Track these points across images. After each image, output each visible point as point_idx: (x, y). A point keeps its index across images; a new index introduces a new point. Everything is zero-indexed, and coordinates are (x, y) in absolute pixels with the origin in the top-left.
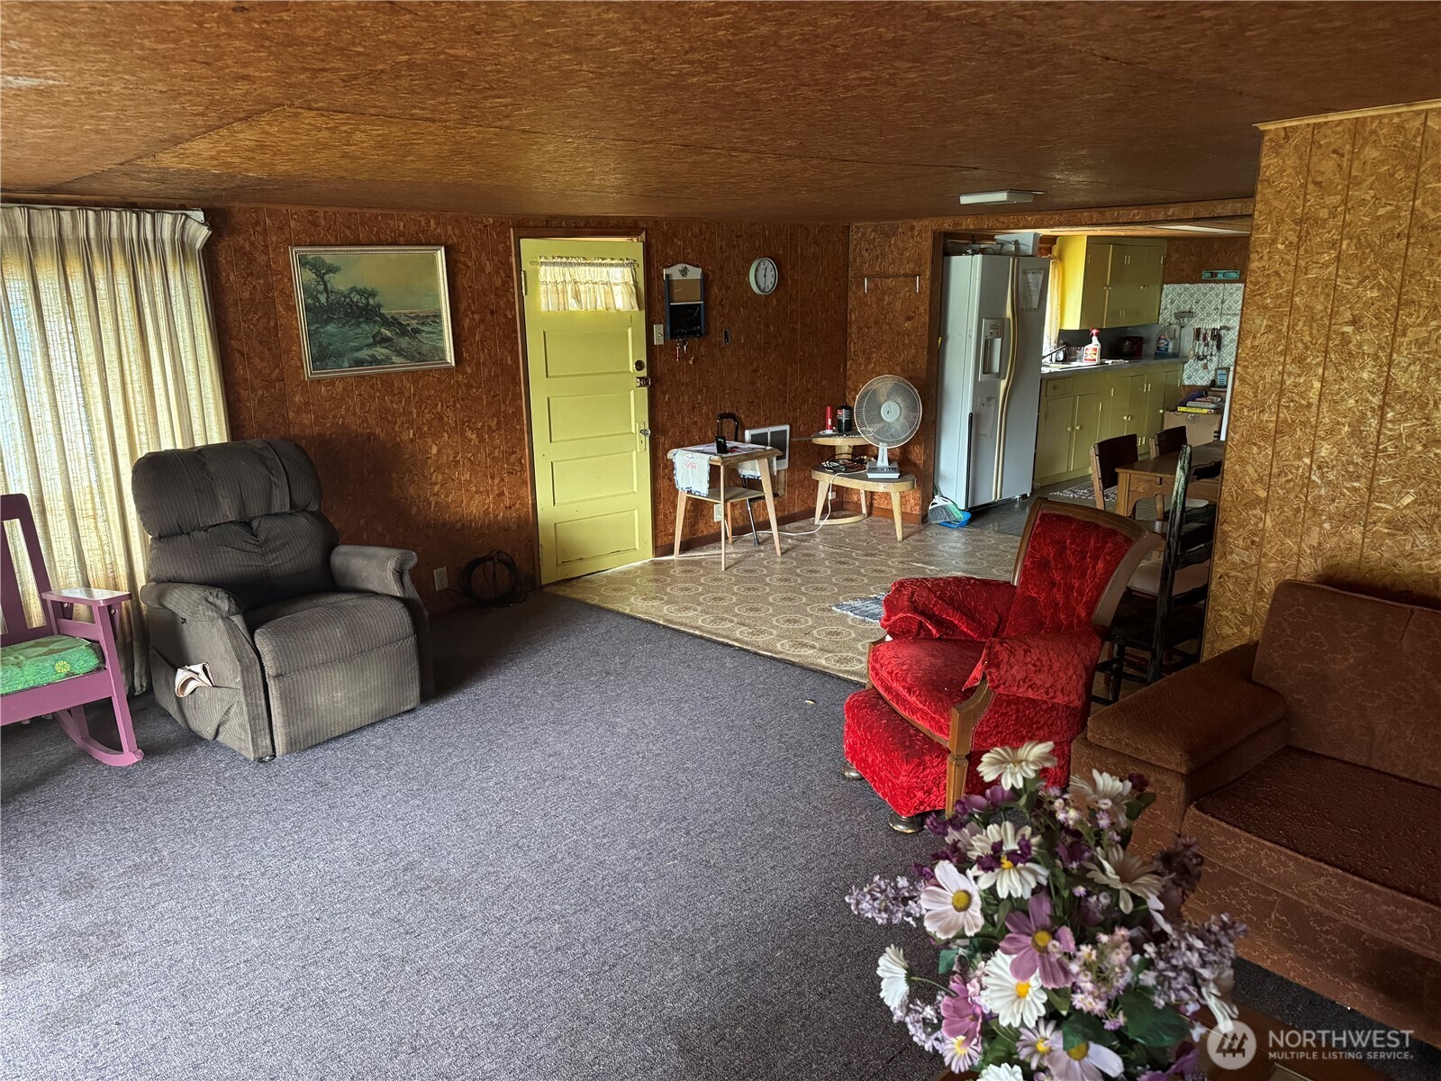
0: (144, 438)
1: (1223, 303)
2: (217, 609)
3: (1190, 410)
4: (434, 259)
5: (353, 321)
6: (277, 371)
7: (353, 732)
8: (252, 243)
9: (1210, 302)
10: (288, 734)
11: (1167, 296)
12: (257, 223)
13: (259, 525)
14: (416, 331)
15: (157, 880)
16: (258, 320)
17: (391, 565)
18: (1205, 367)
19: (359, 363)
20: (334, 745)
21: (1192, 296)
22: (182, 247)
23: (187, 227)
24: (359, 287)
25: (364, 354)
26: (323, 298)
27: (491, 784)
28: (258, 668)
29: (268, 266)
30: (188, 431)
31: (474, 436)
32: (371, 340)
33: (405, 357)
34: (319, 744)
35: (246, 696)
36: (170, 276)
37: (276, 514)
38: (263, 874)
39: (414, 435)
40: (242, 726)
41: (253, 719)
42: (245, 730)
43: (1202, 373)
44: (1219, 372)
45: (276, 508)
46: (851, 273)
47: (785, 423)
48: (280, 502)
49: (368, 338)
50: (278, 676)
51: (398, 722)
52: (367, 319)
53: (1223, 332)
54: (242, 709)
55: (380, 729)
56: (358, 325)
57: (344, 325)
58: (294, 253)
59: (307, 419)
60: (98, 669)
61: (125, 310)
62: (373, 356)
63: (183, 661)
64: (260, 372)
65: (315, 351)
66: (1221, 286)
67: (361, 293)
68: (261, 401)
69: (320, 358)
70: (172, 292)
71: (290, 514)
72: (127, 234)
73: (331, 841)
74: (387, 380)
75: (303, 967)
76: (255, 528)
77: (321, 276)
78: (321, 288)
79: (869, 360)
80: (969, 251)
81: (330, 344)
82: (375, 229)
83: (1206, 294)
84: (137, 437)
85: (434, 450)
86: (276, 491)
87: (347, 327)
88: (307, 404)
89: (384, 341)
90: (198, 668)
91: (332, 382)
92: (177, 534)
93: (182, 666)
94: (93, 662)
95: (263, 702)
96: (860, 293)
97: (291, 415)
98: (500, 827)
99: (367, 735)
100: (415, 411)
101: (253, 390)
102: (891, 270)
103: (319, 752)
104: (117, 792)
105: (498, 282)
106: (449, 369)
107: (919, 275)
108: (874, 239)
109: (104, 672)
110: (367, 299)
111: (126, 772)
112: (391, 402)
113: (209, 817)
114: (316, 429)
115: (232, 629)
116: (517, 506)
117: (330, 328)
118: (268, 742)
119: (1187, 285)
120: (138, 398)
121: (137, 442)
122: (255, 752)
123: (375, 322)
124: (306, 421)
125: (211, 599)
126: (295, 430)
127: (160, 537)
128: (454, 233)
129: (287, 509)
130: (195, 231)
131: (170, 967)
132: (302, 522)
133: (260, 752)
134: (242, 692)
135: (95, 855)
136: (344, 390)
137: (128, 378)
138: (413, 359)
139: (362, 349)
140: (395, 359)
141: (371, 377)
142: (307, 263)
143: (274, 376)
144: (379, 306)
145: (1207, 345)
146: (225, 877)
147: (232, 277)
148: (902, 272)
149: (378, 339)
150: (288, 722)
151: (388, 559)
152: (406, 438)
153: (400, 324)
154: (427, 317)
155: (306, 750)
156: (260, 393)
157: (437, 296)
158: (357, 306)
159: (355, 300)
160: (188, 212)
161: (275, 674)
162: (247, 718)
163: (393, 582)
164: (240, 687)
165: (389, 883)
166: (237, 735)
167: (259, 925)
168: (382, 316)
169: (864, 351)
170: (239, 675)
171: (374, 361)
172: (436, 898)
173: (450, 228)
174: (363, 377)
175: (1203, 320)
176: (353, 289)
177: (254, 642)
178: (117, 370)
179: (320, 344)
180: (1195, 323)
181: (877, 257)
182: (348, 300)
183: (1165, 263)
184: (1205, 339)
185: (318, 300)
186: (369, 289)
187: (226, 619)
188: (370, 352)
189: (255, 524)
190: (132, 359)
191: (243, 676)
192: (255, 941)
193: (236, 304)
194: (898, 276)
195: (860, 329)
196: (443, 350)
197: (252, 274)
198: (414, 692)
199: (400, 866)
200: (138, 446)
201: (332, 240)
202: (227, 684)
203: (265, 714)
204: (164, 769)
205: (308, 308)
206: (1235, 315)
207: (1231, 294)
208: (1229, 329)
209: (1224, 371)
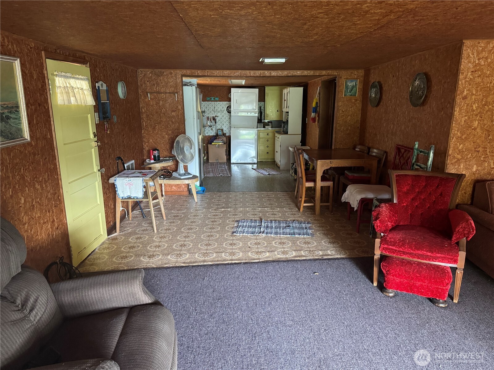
1: (214, 108)
3: (216, 144)
4: (13, 67)
9: (210, 108)
18: (212, 129)
21: (204, 106)
31: (39, 187)
39: (12, 192)
43: (211, 131)
46: (140, 91)
53: (216, 118)
66: (213, 102)
79: (154, 128)
83: (209, 105)
96: (147, 100)
102: (162, 91)
107: (177, 93)
108: (151, 77)
116: (60, 226)
145: (211, 122)
148: (168, 91)
152: (8, 195)
157: (16, 93)
169: (151, 125)
175: (209, 114)
180: (206, 115)
181: (154, 85)
184: (210, 120)
194: (166, 93)
195: (148, 116)
206: (219, 112)
207: (217, 105)
208: (218, 117)
209: (220, 130)
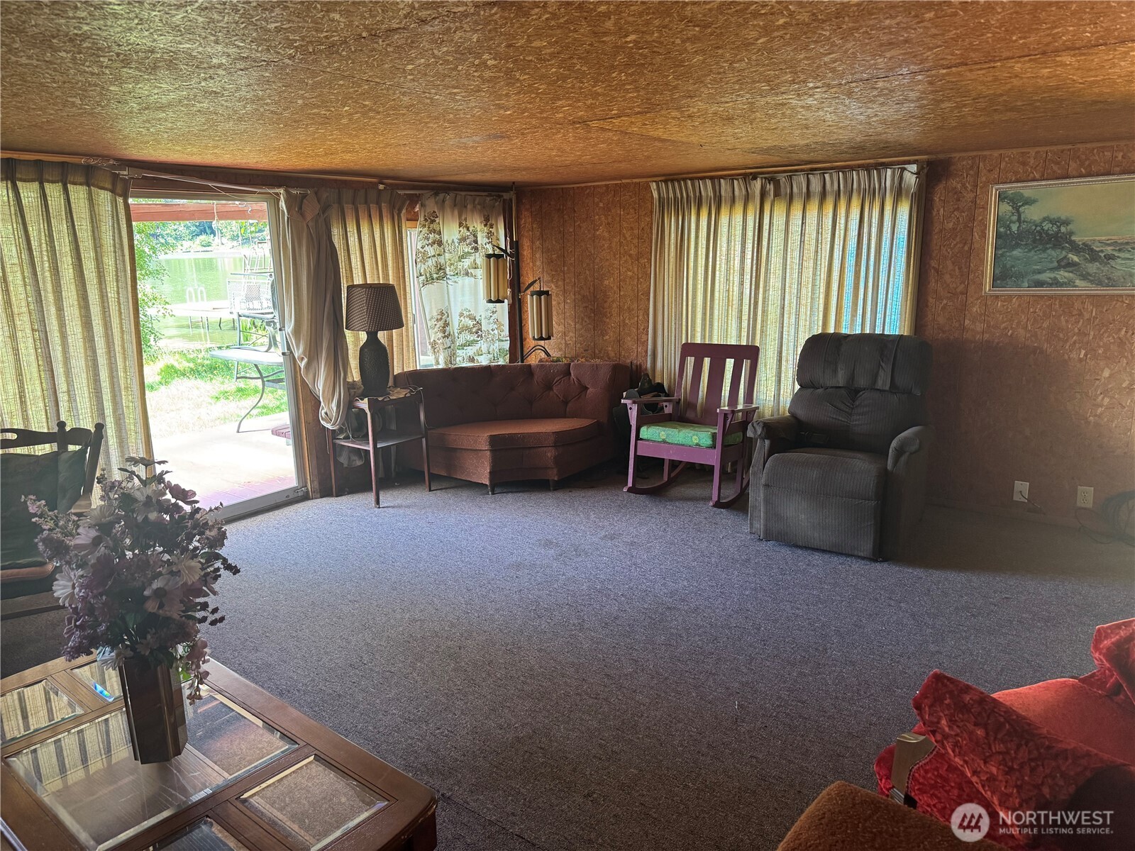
2: (756, 431)
5: (1040, 247)
6: (963, 286)
8: (964, 185)
10: (766, 526)
12: (971, 167)
13: (863, 394)
14: (1110, 257)
16: (955, 245)
17: (894, 443)
19: (1040, 284)
20: (798, 551)
22: (899, 193)
23: (903, 176)
24: (1054, 216)
25: (1046, 276)
26: (1014, 228)
29: (973, 202)
32: (1055, 264)
33: (1090, 281)
37: (877, 390)
39: (1086, 355)
41: (753, 507)
48: (883, 382)
49: (1052, 262)
51: (851, 561)
52: (1055, 245)
55: (836, 558)
56: (1045, 250)
57: (1030, 251)
58: (995, 190)
60: (711, 448)
62: (1055, 279)
64: (948, 285)
65: (997, 272)
67: (1053, 222)
68: (944, 308)
69: (1000, 278)
71: (887, 392)
72: (863, 186)
74: (1066, 301)
77: (1017, 208)
78: (1015, 218)
81: (1013, 266)
82: (1088, 162)
84: (841, 321)
85: (1106, 373)
86: (881, 373)
87: (1033, 252)
88: (983, 315)
89: (1070, 265)
91: (1009, 299)
97: (967, 322)
100: (1092, 333)
101: (940, 299)
103: (786, 549)
109: (714, 450)
110: (1059, 227)
111: (717, 513)
112: (1067, 322)
114: (986, 336)
117: (1016, 253)
118: (759, 526)
122: (751, 528)
123: (1063, 248)
124: (979, 329)
127: (801, 387)
130: (909, 179)
138: (1100, 284)
139: (1044, 271)
140: (1079, 282)
141: (1050, 297)
142: (1005, 198)
143: (958, 290)
144: (1071, 233)
147: (940, 212)
149: (1063, 264)
150: (766, 518)
152: (1076, 357)
153: (1092, 250)
154: (1127, 243)
155: (783, 544)
156: (945, 302)
159: (1046, 228)
160: (904, 166)
161: (764, 483)
163: (891, 457)
168: (1072, 242)
176: (1045, 219)
177: (767, 460)
179: (1004, 266)
185: (1010, 229)
186: (1063, 217)
191: (752, 477)
193: (941, 233)
197: (958, 209)
198: (868, 545)
203: (759, 507)
204: (729, 520)
205: (998, 235)
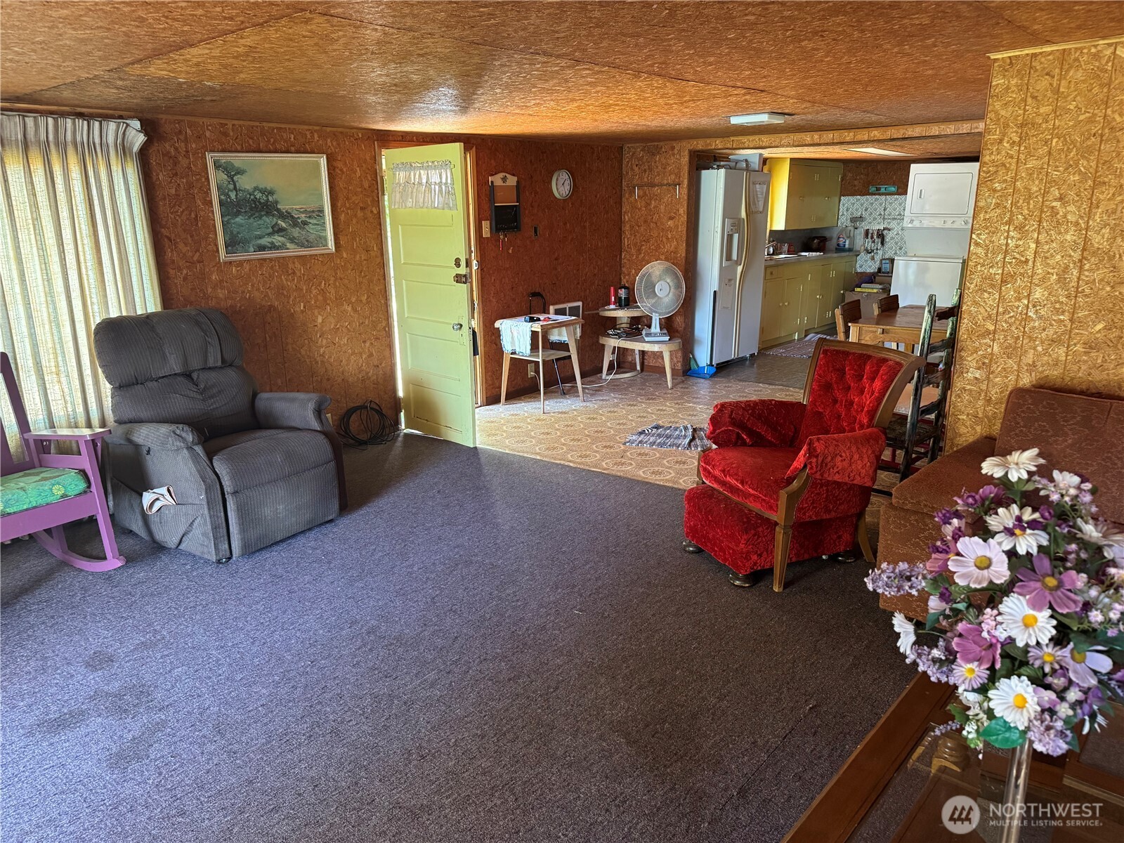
0: (96, 307)
1: (885, 210)
2: (184, 440)
3: (864, 290)
4: (318, 165)
5: (257, 214)
6: (198, 254)
7: (289, 538)
8: (176, 149)
9: (876, 210)
10: (243, 539)
11: (844, 205)
12: (180, 132)
13: (198, 376)
14: (305, 223)
15: (166, 653)
16: (182, 212)
17: (311, 406)
18: (873, 258)
19: (262, 248)
20: (275, 548)
21: (862, 205)
22: (124, 150)
23: (127, 133)
24: (260, 187)
25: (265, 241)
26: (233, 195)
27: (415, 569)
28: (218, 487)
29: (189, 168)
30: (131, 302)
31: (350, 309)
32: (271, 230)
33: (297, 244)
34: (267, 547)
35: (209, 509)
36: (114, 174)
37: (210, 368)
38: (253, 643)
39: (305, 307)
40: (204, 534)
41: (215, 528)
42: (208, 538)
43: (870, 263)
44: (884, 262)
45: (211, 363)
46: (624, 184)
47: (579, 301)
48: (214, 359)
49: (268, 228)
50: (235, 493)
51: (324, 529)
52: (267, 213)
53: (885, 232)
54: (205, 520)
55: (312, 535)
56: (260, 217)
57: (249, 218)
58: (210, 158)
59: (221, 293)
60: (85, 492)
61: (78, 202)
62: (272, 243)
63: (148, 486)
64: (184, 254)
65: (227, 238)
66: (883, 198)
67: (263, 191)
68: (185, 279)
69: (231, 245)
70: (116, 187)
71: (221, 368)
72: (78, 139)
73: (300, 617)
74: (283, 262)
75: (311, 706)
76: (195, 379)
77: (231, 177)
78: (231, 187)
79: (639, 251)
80: (715, 166)
81: (238, 233)
82: (272, 140)
83: (872, 204)
84: (90, 307)
85: (320, 320)
86: (210, 349)
87: (252, 219)
88: (221, 281)
89: (280, 230)
90: (164, 490)
91: (240, 263)
92: (133, 384)
93: (146, 490)
94: (82, 486)
95: (222, 514)
96: (632, 199)
97: (210, 290)
98: (433, 598)
99: (301, 540)
100: (304, 288)
101: (180, 269)
102: (657, 180)
103: (266, 554)
104: (105, 591)
105: (366, 185)
106: (330, 256)
107: (679, 185)
108: (643, 156)
109: (89, 494)
110: (267, 196)
111: (108, 577)
112: (287, 280)
113: (192, 604)
114: (230, 302)
115: (195, 457)
116: (383, 365)
117: (239, 219)
118: (227, 546)
119: (859, 197)
120: (90, 273)
121: (90, 311)
122: (216, 555)
123: (273, 215)
124: (221, 295)
125: (178, 432)
126: (213, 303)
127: (120, 387)
128: (332, 145)
129: (219, 364)
130: (133, 137)
131: (201, 714)
132: (231, 374)
133: (221, 554)
134: (206, 506)
135: (105, 638)
136: (250, 270)
137: (82, 258)
138: (302, 246)
139: (263, 237)
140: (288, 245)
141: (271, 260)
142: (220, 166)
143: (195, 258)
144: (277, 202)
145: (874, 242)
146: (222, 647)
147: (161, 177)
148: (665, 182)
149: (276, 229)
150: (243, 529)
151: (309, 400)
152: (298, 309)
153: (292, 217)
154: (313, 211)
155: (255, 552)
156: (185, 272)
157: (321, 195)
158: (260, 202)
159: (258, 197)
160: (127, 121)
161: (232, 491)
162: (210, 527)
163: (313, 419)
164: (205, 503)
165: (359, 643)
166: (201, 542)
167: (263, 680)
168: (278, 210)
169: (635, 245)
170: (204, 493)
171: (273, 247)
172: (400, 650)
173: (329, 140)
174: (265, 260)
175: (870, 223)
176: (256, 188)
177: (213, 466)
178: (73, 251)
179: (232, 233)
180: (864, 226)
181: (645, 171)
182: (252, 197)
183: (842, 181)
184: (872, 237)
185: (230, 197)
186: (269, 188)
187: (190, 448)
188: (270, 240)
189: (195, 376)
190: (85, 242)
191: (206, 493)
192: (264, 691)
193: (165, 199)
194: (662, 185)
195: (631, 227)
196: (326, 239)
197: (176, 174)
198: (335, 505)
199: (363, 631)
200: (91, 314)
201: (239, 148)
202: (190, 501)
203: (224, 524)
204: (140, 573)
205: (221, 203)
206: (894, 219)
207: (891, 203)
208: (889, 230)
209: (887, 261)
